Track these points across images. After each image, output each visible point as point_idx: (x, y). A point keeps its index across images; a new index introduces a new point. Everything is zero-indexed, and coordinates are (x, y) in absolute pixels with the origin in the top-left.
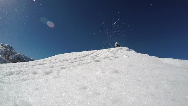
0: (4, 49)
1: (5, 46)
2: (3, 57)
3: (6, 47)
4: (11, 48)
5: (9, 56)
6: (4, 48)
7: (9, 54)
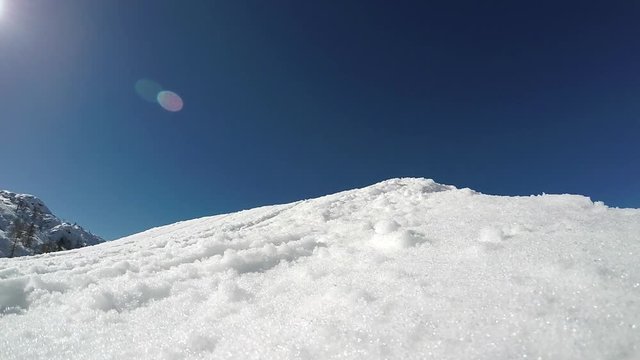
0: (16, 211)
1: (19, 199)
2: (9, 235)
3: (21, 203)
4: (39, 207)
5: (31, 231)
6: (14, 206)
7: (32, 226)
